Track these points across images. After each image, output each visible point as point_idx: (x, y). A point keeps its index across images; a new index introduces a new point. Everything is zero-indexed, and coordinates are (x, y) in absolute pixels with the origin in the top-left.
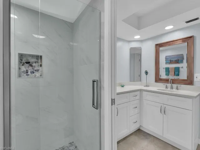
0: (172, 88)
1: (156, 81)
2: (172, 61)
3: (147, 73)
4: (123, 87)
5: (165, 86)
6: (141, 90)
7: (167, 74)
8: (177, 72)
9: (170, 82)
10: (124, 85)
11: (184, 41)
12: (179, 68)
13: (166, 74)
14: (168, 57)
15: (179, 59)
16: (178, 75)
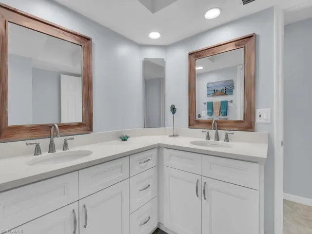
0: (217, 138)
1: (190, 125)
2: (217, 91)
3: (173, 110)
4: (125, 140)
5: (205, 135)
6: (159, 147)
7: (211, 113)
8: (224, 109)
9: (214, 126)
10: (128, 138)
11: (238, 45)
12: (227, 102)
13: (208, 112)
14: (211, 85)
15: (227, 87)
16: (226, 114)
